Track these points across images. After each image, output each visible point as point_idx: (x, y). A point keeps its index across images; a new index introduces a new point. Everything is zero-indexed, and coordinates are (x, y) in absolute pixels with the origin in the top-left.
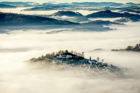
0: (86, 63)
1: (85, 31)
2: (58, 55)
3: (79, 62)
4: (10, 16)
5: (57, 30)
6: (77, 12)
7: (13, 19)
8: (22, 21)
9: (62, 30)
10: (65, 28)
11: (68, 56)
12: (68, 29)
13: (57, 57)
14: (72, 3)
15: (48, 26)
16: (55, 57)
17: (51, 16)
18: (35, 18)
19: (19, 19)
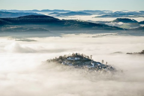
0: (88, 65)
1: (127, 35)
2: (68, 57)
3: (83, 64)
4: (69, 23)
5: (102, 34)
6: (133, 19)
7: (70, 25)
8: (77, 27)
9: (107, 35)
10: (110, 33)
11: (76, 59)
12: (113, 34)
13: (68, 59)
14: (140, 11)
15: (97, 31)
16: (66, 58)
17: (110, 22)
18: (88, 24)
19: (75, 25)
